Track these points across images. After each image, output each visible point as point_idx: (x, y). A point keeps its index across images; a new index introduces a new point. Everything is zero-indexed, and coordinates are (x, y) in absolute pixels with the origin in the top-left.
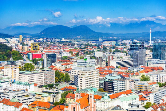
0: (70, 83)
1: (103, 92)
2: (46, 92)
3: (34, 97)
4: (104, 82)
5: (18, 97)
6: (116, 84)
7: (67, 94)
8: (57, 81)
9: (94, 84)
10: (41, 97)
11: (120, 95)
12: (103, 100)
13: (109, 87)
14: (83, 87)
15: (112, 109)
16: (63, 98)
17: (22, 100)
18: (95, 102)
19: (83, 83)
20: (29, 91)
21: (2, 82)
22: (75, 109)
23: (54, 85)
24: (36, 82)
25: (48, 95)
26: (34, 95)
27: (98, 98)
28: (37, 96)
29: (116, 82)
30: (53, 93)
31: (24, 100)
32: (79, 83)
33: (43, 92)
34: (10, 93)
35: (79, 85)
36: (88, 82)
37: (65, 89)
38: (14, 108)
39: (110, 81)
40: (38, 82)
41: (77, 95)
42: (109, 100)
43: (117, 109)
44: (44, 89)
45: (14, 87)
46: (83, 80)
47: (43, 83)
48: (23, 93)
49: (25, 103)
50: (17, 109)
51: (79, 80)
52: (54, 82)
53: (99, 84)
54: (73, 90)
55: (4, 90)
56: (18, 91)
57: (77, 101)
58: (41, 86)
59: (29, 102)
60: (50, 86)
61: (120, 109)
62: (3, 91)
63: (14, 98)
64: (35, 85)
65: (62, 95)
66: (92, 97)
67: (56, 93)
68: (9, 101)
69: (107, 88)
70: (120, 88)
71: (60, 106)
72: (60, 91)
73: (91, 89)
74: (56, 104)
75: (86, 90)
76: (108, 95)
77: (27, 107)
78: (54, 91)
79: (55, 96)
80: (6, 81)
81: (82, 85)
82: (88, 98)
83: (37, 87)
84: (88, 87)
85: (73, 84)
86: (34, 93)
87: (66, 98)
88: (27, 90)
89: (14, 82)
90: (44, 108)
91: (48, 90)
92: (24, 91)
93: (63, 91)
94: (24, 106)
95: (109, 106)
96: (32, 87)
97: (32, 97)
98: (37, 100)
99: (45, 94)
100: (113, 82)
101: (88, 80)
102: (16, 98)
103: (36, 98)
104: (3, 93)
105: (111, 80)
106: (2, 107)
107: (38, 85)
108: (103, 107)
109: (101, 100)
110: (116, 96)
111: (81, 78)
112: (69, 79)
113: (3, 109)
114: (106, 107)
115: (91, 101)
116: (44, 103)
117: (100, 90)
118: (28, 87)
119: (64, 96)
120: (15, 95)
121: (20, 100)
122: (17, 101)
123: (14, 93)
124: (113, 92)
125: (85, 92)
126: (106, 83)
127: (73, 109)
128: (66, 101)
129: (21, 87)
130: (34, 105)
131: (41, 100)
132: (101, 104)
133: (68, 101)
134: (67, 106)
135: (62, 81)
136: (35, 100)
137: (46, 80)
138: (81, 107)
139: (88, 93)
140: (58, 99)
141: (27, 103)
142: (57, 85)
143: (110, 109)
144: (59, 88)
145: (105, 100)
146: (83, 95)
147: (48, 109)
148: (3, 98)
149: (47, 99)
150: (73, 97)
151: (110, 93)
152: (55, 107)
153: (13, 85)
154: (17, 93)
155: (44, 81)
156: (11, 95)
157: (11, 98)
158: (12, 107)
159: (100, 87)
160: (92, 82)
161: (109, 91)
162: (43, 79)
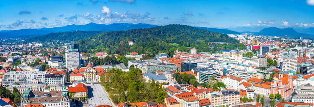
0: (277, 67)
1: (299, 74)
2: (260, 72)
3: (251, 75)
4: (300, 67)
5: (240, 74)
6: (309, 69)
7: (274, 74)
8: (268, 65)
9: (294, 68)
10: (256, 75)
11: (311, 76)
12: (299, 80)
13: (304, 71)
14: (286, 70)
15: (304, 86)
16: (271, 77)
17: (243, 77)
18: (293, 81)
19: (286, 67)
20: (248, 70)
21: (230, 64)
22: (279, 85)
23: (266, 68)
24: (253, 65)
25: (261, 74)
26: (251, 74)
27: (295, 78)
28: (253, 75)
29: (309, 67)
30: (265, 73)
31: (244, 76)
32: (283, 67)
33: (258, 72)
34: (235, 71)
35: (283, 68)
36: (289, 67)
37: (273, 71)
38: (237, 81)
39: (304, 67)
40: (255, 65)
41: (280, 76)
42: (303, 80)
43: (308, 86)
44: (259, 70)
45: (238, 68)
46: (286, 65)
47: (259, 66)
48: (243, 72)
49: (245, 79)
50: (239, 82)
51: (283, 65)
52: (266, 66)
53: (297, 69)
54: (278, 72)
55: (232, 69)
56: (241, 70)
57: (280, 79)
58: (257, 68)
59: (248, 78)
60: (263, 68)
61: (310, 86)
62: (230, 69)
63: (237, 75)
64: (253, 67)
65: (270, 75)
66: (291, 77)
67: (266, 73)
68: (234, 76)
69: (302, 72)
70: (311, 72)
71: (268, 82)
72: (270, 72)
73: (290, 72)
74: (266, 80)
75: (287, 72)
76: (302, 76)
77: (246, 81)
78: (266, 72)
79: (265, 75)
80: (233, 63)
81: (285, 69)
82: (288, 78)
83: (254, 69)
84: (289, 70)
85: (279, 68)
86: (252, 72)
87: (273, 77)
88: (247, 70)
89: (239, 64)
90: (257, 83)
91: (261, 71)
92: (245, 70)
93: (272, 72)
94: (243, 80)
95: (303, 84)
96: (250, 68)
97: (250, 75)
98: (253, 77)
99: (259, 74)
100: (306, 68)
101: (289, 66)
102: (239, 75)
103: (252, 76)
104: (230, 71)
105: (306, 66)
106: (229, 80)
107: (254, 67)
108: (298, 84)
109: (297, 79)
110: (308, 77)
111: (285, 64)
112: (277, 64)
113: (230, 81)
114: (300, 84)
115: (290, 80)
116: (257, 79)
117: (297, 73)
118: (247, 68)
119: (272, 75)
120: (238, 73)
121: (241, 76)
122: (239, 77)
123: (238, 72)
124: (306, 74)
125: (286, 74)
126: (302, 68)
127: (277, 85)
128: (273, 79)
129: (243, 68)
130: (251, 80)
131: (256, 78)
132: (297, 82)
133: (274, 79)
134: (273, 82)
135: (272, 65)
136: (252, 77)
137: (261, 64)
138: (282, 84)
139: (289, 74)
140: (268, 77)
141: (246, 79)
142: (268, 68)
143: (303, 86)
144: (269, 70)
145: (300, 80)
146: (284, 76)
147: (260, 84)
148: (230, 74)
149: (260, 77)
150: (277, 76)
151: (304, 75)
152: (264, 82)
153: (237, 66)
154: (239, 71)
155: (259, 65)
156: (236, 73)
157: (235, 75)
158: (235, 81)
159: (297, 71)
160: (292, 67)
161: (303, 74)
162: (259, 63)
